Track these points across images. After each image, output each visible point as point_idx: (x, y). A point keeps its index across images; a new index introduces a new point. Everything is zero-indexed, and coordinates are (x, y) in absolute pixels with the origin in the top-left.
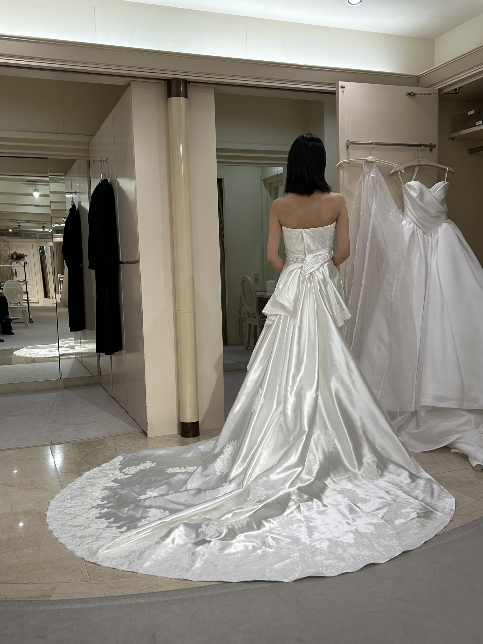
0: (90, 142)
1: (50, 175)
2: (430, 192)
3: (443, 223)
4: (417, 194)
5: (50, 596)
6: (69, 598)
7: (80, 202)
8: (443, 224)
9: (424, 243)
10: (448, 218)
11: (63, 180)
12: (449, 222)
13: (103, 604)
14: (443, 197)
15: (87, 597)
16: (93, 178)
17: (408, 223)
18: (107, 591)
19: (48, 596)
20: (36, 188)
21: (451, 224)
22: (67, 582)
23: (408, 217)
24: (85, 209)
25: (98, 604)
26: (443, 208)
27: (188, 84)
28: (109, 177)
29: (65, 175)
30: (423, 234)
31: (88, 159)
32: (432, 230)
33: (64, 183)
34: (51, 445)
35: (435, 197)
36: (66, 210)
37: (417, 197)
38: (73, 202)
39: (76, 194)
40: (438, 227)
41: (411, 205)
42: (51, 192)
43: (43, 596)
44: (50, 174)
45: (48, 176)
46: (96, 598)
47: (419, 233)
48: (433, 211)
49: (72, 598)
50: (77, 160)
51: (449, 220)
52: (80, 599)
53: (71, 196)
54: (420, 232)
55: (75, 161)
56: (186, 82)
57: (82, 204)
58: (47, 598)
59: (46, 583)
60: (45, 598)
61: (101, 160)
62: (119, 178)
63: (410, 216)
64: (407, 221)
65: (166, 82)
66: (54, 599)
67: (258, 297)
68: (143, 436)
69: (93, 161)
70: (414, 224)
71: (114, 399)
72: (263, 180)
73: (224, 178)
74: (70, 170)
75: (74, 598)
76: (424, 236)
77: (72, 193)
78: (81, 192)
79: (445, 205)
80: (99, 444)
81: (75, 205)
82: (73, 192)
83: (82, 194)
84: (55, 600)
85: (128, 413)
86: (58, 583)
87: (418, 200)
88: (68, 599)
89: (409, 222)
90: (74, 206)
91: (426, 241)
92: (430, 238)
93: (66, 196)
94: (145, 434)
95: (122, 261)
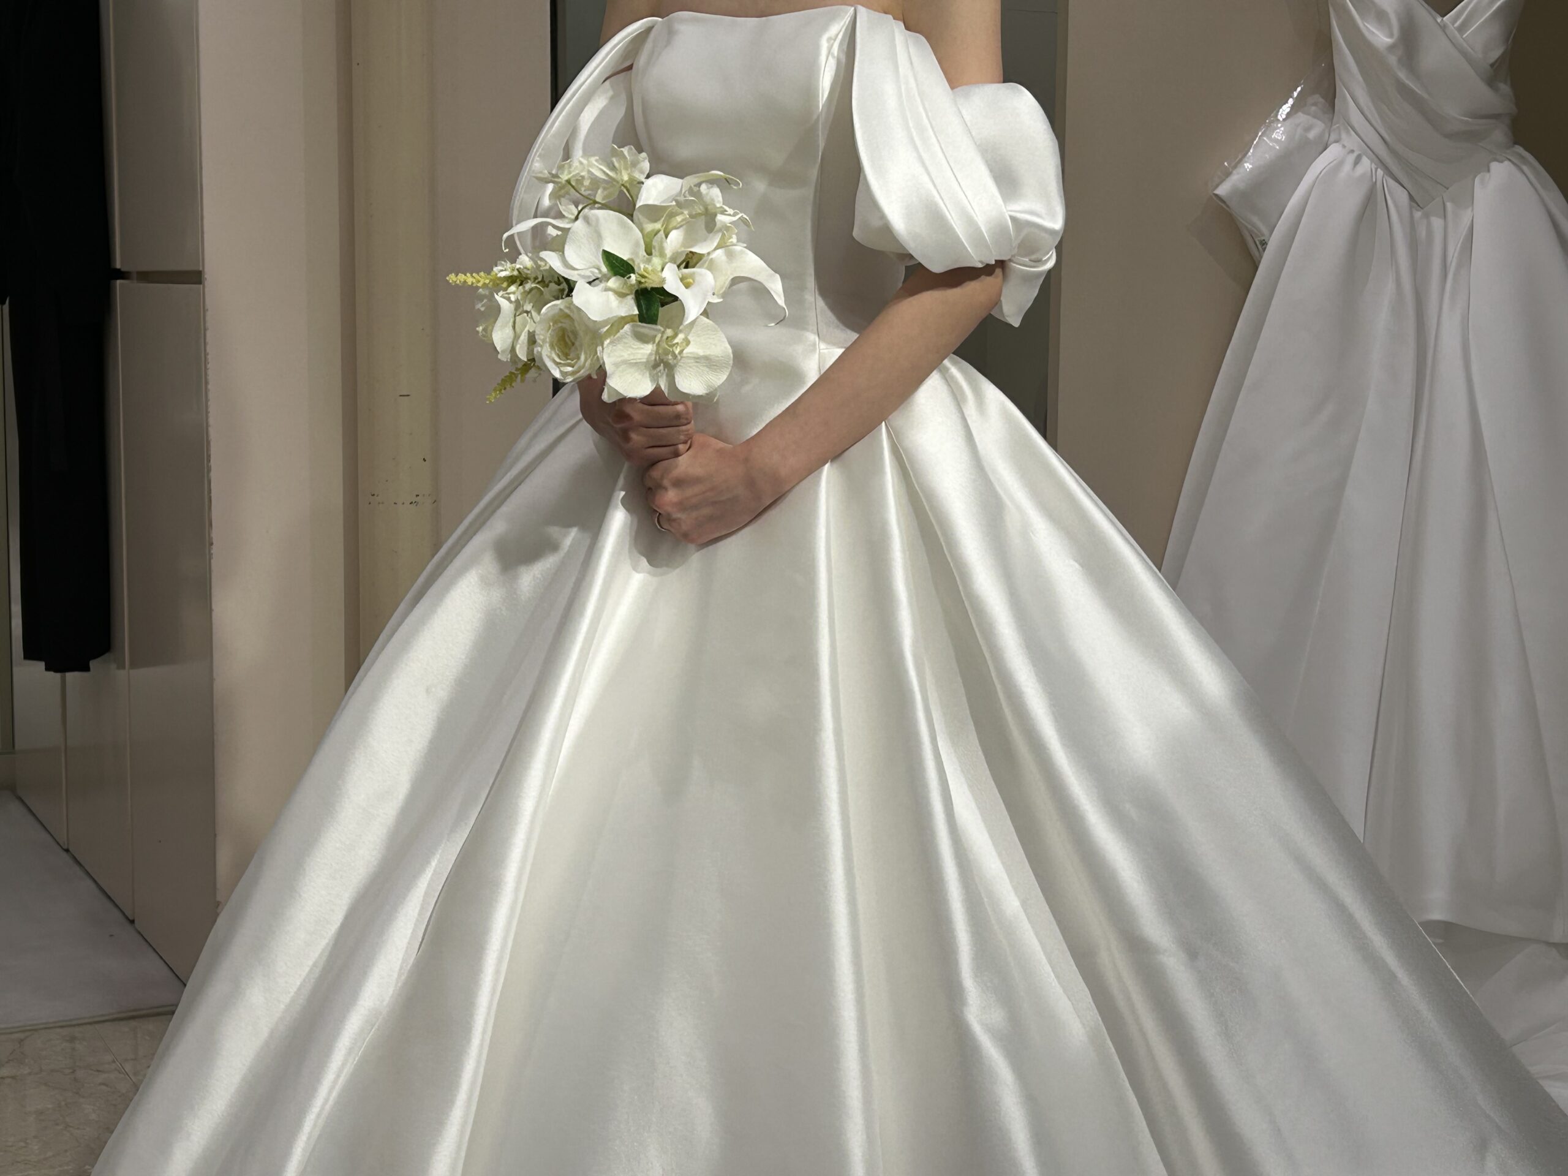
2: (1443, 28)
3: (1496, 160)
4: (1391, 35)
8: (1494, 166)
9: (1413, 245)
10: (1516, 143)
12: (1522, 157)
14: (1496, 54)
17: (1351, 158)
21: (1525, 168)
23: (1348, 132)
26: (1498, 99)
30: (1411, 208)
32: (1448, 189)
35: (1464, 54)
37: (1391, 48)
40: (1475, 177)
41: (1361, 79)
47: (1395, 203)
48: (1453, 111)
51: (1519, 149)
54: (1398, 197)
63: (1356, 126)
64: (1344, 146)
70: (1372, 161)
71: (74, 858)
76: (1412, 216)
79: (1505, 88)
85: (133, 922)
87: (1393, 60)
89: (1352, 151)
91: (1422, 233)
92: (1437, 223)
95: (124, 269)
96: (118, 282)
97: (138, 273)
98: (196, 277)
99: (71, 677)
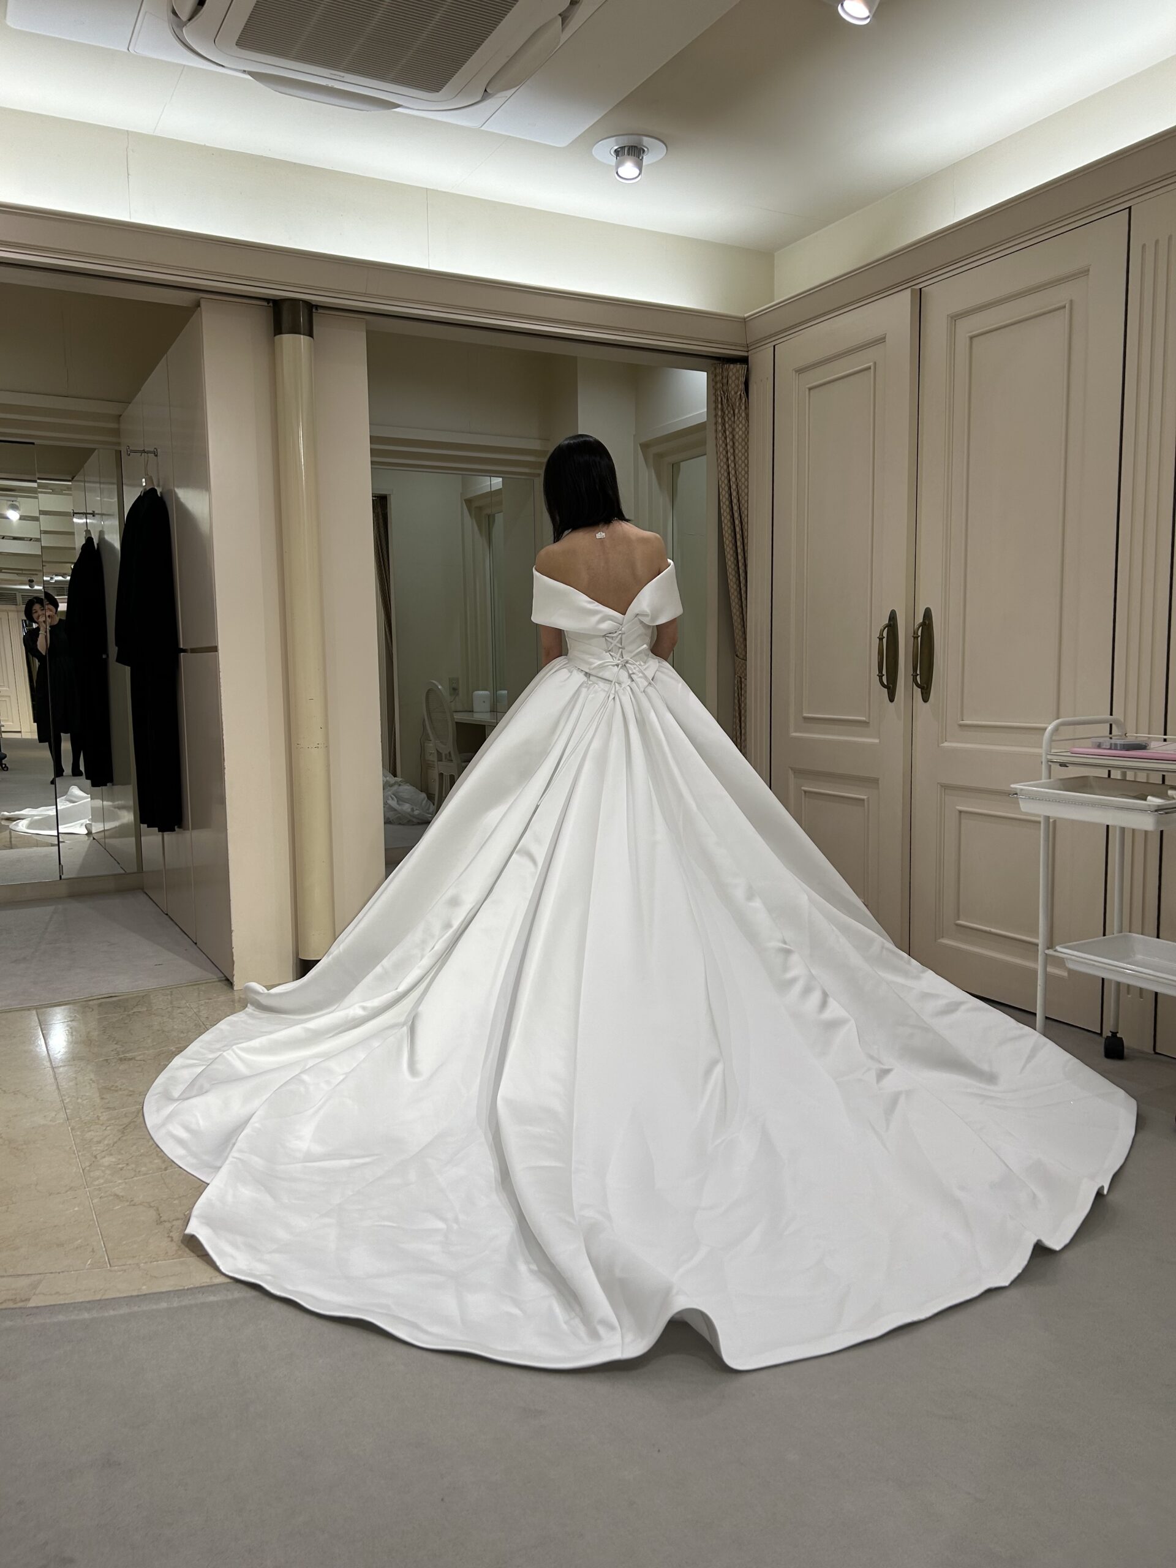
0: (120, 416)
1: (39, 479)
5: (28, 1300)
6: (67, 1302)
7: (101, 533)
11: (69, 488)
13: (136, 1309)
15: (104, 1297)
16: (127, 485)
18: (144, 1284)
19: (23, 1299)
20: (14, 503)
22: (63, 1272)
24: (111, 547)
25: (124, 1310)
27: (314, 310)
28: (158, 486)
29: (73, 479)
31: (117, 448)
33: (70, 495)
34: (39, 1008)
36: (74, 548)
38: (88, 532)
39: (93, 516)
42: (42, 512)
43: (12, 1300)
44: (38, 475)
45: (35, 479)
46: (121, 1298)
49: (72, 1301)
50: (95, 449)
52: (89, 1302)
53: (85, 520)
55: (93, 450)
56: (311, 307)
57: (107, 537)
58: (20, 1305)
59: (19, 1275)
60: (15, 1303)
61: (144, 450)
62: (178, 487)
65: (271, 304)
66: (34, 1305)
67: (456, 723)
68: (226, 987)
69: (127, 451)
71: (170, 917)
72: (465, 500)
73: (390, 495)
74: (82, 470)
75: (76, 1301)
77: (85, 515)
78: (105, 513)
80: (137, 1005)
81: (92, 539)
82: (88, 512)
83: (107, 517)
84: (37, 1307)
85: (196, 944)
86: (43, 1274)
88: (65, 1304)
90: (89, 540)
93: (75, 520)
94: (229, 983)
95: (184, 648)
96: (182, 654)
97: (191, 649)
98: (215, 649)
99: (166, 834)
